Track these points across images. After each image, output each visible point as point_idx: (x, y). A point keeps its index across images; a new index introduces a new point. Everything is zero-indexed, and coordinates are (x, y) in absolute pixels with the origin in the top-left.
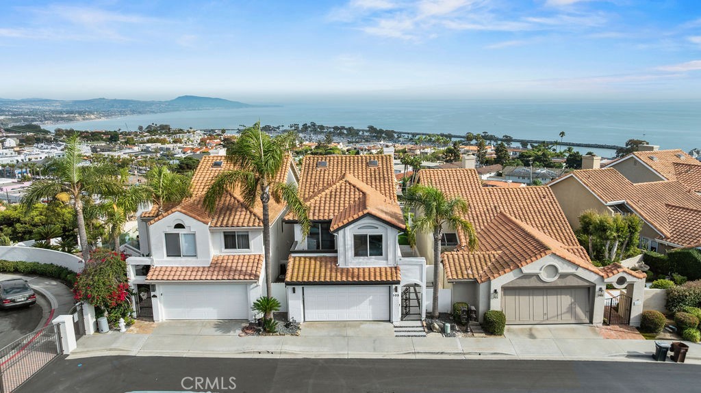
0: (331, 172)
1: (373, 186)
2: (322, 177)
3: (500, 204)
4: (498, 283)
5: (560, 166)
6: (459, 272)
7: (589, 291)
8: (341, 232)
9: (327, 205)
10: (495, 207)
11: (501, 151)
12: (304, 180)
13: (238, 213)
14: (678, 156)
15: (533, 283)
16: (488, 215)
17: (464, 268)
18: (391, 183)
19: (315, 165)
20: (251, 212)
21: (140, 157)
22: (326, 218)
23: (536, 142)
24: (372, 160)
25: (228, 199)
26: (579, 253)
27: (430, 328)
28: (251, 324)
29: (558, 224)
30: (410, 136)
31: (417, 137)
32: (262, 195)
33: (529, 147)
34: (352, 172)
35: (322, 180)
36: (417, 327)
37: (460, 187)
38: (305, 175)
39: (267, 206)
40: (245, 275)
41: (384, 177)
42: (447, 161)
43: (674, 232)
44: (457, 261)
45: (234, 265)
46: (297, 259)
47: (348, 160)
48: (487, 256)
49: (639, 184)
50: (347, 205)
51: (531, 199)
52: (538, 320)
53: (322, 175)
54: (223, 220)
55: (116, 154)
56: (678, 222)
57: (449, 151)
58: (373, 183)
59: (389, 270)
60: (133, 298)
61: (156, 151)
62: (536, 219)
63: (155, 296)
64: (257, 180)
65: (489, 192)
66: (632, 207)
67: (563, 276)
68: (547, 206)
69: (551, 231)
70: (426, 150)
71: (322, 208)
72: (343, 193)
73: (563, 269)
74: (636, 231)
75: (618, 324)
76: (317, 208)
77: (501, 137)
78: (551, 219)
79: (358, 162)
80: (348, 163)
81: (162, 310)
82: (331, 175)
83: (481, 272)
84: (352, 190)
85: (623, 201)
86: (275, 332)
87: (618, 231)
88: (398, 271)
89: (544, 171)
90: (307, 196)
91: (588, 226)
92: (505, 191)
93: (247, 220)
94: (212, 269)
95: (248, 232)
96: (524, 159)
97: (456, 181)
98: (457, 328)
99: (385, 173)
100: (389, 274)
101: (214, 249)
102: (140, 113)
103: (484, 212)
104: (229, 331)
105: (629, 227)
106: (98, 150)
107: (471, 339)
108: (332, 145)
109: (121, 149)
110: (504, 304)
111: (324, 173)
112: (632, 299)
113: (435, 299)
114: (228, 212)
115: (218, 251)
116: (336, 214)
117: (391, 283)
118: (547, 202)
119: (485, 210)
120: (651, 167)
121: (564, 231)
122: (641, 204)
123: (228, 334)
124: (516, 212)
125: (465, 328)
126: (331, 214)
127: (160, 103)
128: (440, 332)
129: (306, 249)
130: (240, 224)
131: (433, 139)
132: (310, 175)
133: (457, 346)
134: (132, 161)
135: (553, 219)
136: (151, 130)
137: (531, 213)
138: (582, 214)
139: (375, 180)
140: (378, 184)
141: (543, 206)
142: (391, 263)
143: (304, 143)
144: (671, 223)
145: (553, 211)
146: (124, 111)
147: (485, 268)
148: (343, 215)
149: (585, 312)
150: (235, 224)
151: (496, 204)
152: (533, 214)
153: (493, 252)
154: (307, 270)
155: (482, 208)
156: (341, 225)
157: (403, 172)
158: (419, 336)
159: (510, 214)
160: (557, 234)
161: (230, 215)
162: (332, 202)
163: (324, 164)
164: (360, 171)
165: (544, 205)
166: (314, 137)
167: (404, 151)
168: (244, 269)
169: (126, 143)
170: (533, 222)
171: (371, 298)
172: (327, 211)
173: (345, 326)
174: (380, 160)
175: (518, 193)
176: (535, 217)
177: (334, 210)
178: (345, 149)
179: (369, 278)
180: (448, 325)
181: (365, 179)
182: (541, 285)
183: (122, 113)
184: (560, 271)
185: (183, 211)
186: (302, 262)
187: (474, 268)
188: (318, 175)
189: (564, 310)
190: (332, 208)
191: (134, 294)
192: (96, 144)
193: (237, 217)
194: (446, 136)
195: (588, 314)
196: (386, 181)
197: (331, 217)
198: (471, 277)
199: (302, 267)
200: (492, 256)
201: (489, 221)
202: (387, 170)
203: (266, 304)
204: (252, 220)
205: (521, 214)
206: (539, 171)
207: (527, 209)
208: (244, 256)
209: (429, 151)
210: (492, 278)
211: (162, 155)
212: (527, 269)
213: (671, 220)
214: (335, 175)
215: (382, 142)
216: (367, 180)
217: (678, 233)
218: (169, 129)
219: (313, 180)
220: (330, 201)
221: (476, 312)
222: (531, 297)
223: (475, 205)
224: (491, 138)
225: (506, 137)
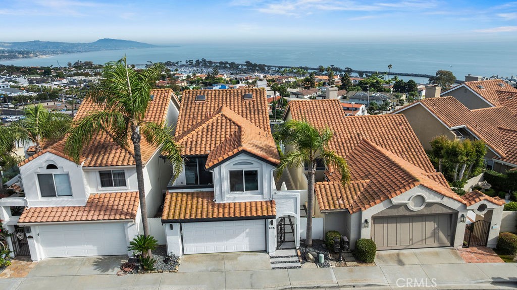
0: (209, 105)
1: (249, 118)
2: (200, 111)
3: (362, 132)
4: (368, 213)
5: (389, 91)
6: (331, 202)
7: (452, 218)
8: (216, 169)
9: (204, 139)
10: (358, 134)
11: (345, 80)
12: (184, 114)
13: (114, 151)
14: (500, 85)
15: (402, 212)
16: (352, 142)
17: (335, 198)
18: (264, 116)
19: (194, 99)
20: (126, 150)
21: (67, 87)
22: (203, 153)
23: (369, 72)
24: (247, 93)
25: (104, 136)
26: (439, 179)
27: (305, 258)
28: (130, 260)
29: (414, 149)
30: (277, 68)
31: (283, 69)
32: (133, 135)
33: (364, 76)
34: (228, 104)
35: (200, 113)
36: (292, 256)
37: (326, 116)
38: (185, 108)
39: (139, 146)
40: (120, 215)
41: (258, 110)
42: (305, 88)
43: (509, 153)
44: (328, 191)
45: (111, 203)
46: (174, 195)
47: (224, 94)
48: (356, 185)
49: (475, 110)
50: (223, 139)
51: (388, 126)
52: (404, 245)
53: (201, 108)
54: (97, 159)
55: (47, 85)
56: (511, 144)
57: (307, 80)
58: (249, 116)
59: (264, 204)
60: (9, 240)
61: (80, 82)
62: (395, 145)
63: (31, 237)
64: (127, 120)
65: (352, 120)
66: (472, 131)
67: (429, 205)
68: (403, 133)
69: (408, 156)
70: (289, 80)
71: (199, 142)
72: (219, 127)
73: (429, 198)
74: (482, 154)
75: (476, 246)
76: (194, 143)
77: (344, 69)
78: (408, 145)
79: (234, 95)
80: (224, 96)
81: (39, 250)
82: (209, 108)
83: (352, 202)
84: (228, 124)
85: (464, 126)
86: (154, 270)
87: (467, 155)
88: (273, 205)
89: (378, 94)
90: (186, 129)
91: (440, 151)
92: (366, 119)
93: (121, 159)
94: (87, 209)
95: (124, 170)
96: (363, 86)
97: (323, 111)
98: (330, 257)
99: (259, 106)
100: (265, 208)
101: (91, 188)
102: (69, 52)
103: (349, 139)
104: (107, 270)
105: (477, 151)
106: (34, 82)
107: (344, 269)
108: (219, 76)
109: (53, 81)
110: (374, 232)
111: (203, 107)
112: (490, 223)
113: (309, 228)
114: (103, 150)
115: (95, 189)
116: (212, 149)
117: (267, 218)
118: (403, 129)
119: (349, 137)
120: (480, 95)
121: (420, 156)
122: (478, 128)
123: (106, 273)
124: (376, 139)
125: (337, 256)
126: (208, 149)
127: (85, 44)
128: (315, 262)
129: (185, 184)
130: (115, 163)
131: (295, 71)
132: (189, 108)
133: (332, 278)
134: (62, 90)
135: (410, 145)
136: (78, 66)
137: (390, 140)
138: (433, 139)
139: (250, 113)
140: (253, 116)
141: (399, 133)
142: (267, 198)
143: (197, 75)
144: (505, 145)
145: (409, 137)
146: (56, 51)
147: (355, 197)
148: (219, 150)
149: (447, 237)
150: (110, 163)
151: (359, 132)
152: (392, 140)
153: (362, 181)
154: (184, 207)
155: (347, 136)
156: (216, 162)
157: (272, 96)
158: (294, 268)
159: (371, 141)
160: (414, 159)
161: (105, 153)
162: (209, 136)
163: (202, 98)
164: (236, 104)
165: (401, 132)
166: (204, 70)
167: (273, 81)
168: (120, 207)
169: (57, 76)
170: (392, 148)
171: (247, 230)
172: (203, 146)
173: (223, 259)
174: (254, 93)
175: (377, 121)
176: (393, 143)
177: (210, 145)
178: (228, 79)
179: (246, 214)
180: (322, 255)
181: (240, 111)
182: (408, 213)
183: (54, 53)
184: (427, 200)
185: (54, 151)
186: (179, 199)
187: (345, 198)
188: (197, 108)
189: (428, 235)
190: (209, 142)
191: (10, 235)
192: (32, 77)
193: (112, 155)
194: (304, 68)
195: (449, 238)
196: (260, 113)
197: (208, 152)
198: (343, 207)
199: (179, 203)
200: (360, 185)
201: (353, 148)
202: (261, 103)
203: (144, 243)
204: (127, 158)
205: (381, 141)
206: (374, 94)
207: (386, 136)
208: (121, 193)
209: (292, 80)
210: (363, 209)
211: (85, 86)
212: (396, 200)
213: (505, 142)
214: (212, 108)
215: (256, 74)
216: (242, 112)
217: (513, 154)
218: (91, 65)
219: (192, 113)
220: (207, 135)
221: (348, 243)
222: (398, 224)
223: (341, 133)
224: (337, 70)
225: (348, 68)
